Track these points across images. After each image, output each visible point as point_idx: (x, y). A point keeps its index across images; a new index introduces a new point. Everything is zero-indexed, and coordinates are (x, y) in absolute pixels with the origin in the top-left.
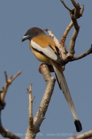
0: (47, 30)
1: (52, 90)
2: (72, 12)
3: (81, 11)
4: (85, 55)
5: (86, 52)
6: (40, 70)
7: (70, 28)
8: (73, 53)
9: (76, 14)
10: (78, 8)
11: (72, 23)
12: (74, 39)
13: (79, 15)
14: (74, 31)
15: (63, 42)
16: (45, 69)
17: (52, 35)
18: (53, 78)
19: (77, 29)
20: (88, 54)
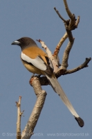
0: (39, 41)
1: (42, 104)
2: (67, 23)
3: (77, 22)
4: (78, 69)
5: (80, 66)
6: (31, 82)
7: (64, 39)
8: (66, 66)
9: (71, 25)
10: (73, 19)
11: (66, 34)
12: (68, 52)
13: (74, 27)
14: (68, 42)
15: (56, 54)
16: (36, 82)
17: (45, 46)
18: (43, 92)
19: (72, 40)
20: (82, 68)
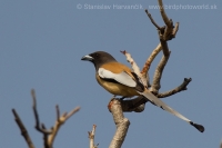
0: (124, 53)
1: (124, 137)
2: (162, 31)
3: (175, 30)
4: (173, 93)
5: (176, 87)
6: (109, 106)
7: (158, 52)
8: (158, 88)
9: (167, 33)
10: (170, 26)
11: (160, 45)
12: (161, 69)
13: (171, 36)
14: (161, 57)
15: (145, 71)
16: (116, 107)
17: (132, 60)
18: (126, 120)
19: (167, 54)
20: (179, 91)
